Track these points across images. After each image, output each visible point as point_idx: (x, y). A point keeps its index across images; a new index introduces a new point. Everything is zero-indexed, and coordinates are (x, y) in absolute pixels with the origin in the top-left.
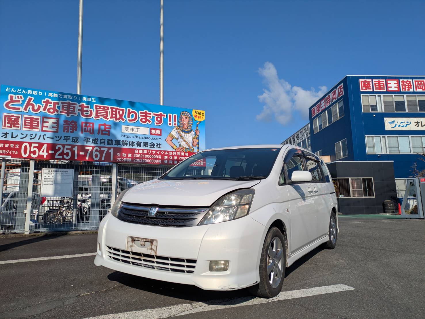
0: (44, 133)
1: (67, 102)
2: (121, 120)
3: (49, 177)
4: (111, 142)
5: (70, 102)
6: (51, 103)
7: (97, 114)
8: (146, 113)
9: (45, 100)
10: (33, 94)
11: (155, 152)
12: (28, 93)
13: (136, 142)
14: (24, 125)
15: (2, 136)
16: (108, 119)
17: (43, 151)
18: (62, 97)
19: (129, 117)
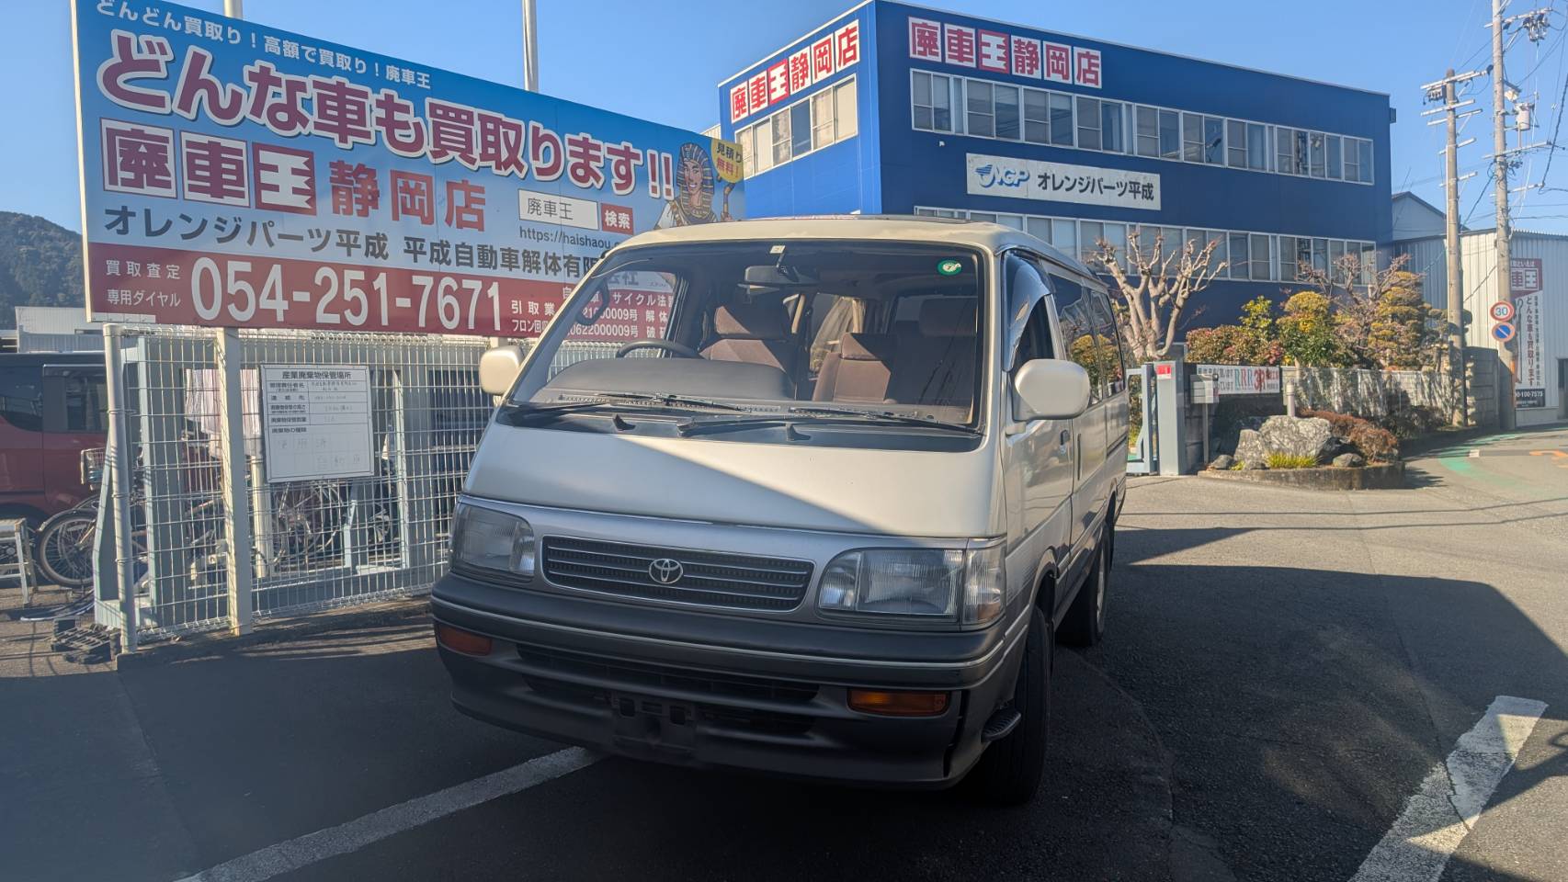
0: (266, 216)
1: (334, 80)
2: (513, 168)
3: (287, 398)
4: (491, 260)
5: (344, 84)
6: (277, 82)
7: (437, 140)
8: (585, 143)
9: (256, 69)
10: (207, 35)
11: (619, 296)
12: (188, 31)
13: (565, 257)
14: (189, 179)
15: (109, 227)
16: (473, 161)
17: (272, 296)
18: (313, 61)
19: (536, 157)
